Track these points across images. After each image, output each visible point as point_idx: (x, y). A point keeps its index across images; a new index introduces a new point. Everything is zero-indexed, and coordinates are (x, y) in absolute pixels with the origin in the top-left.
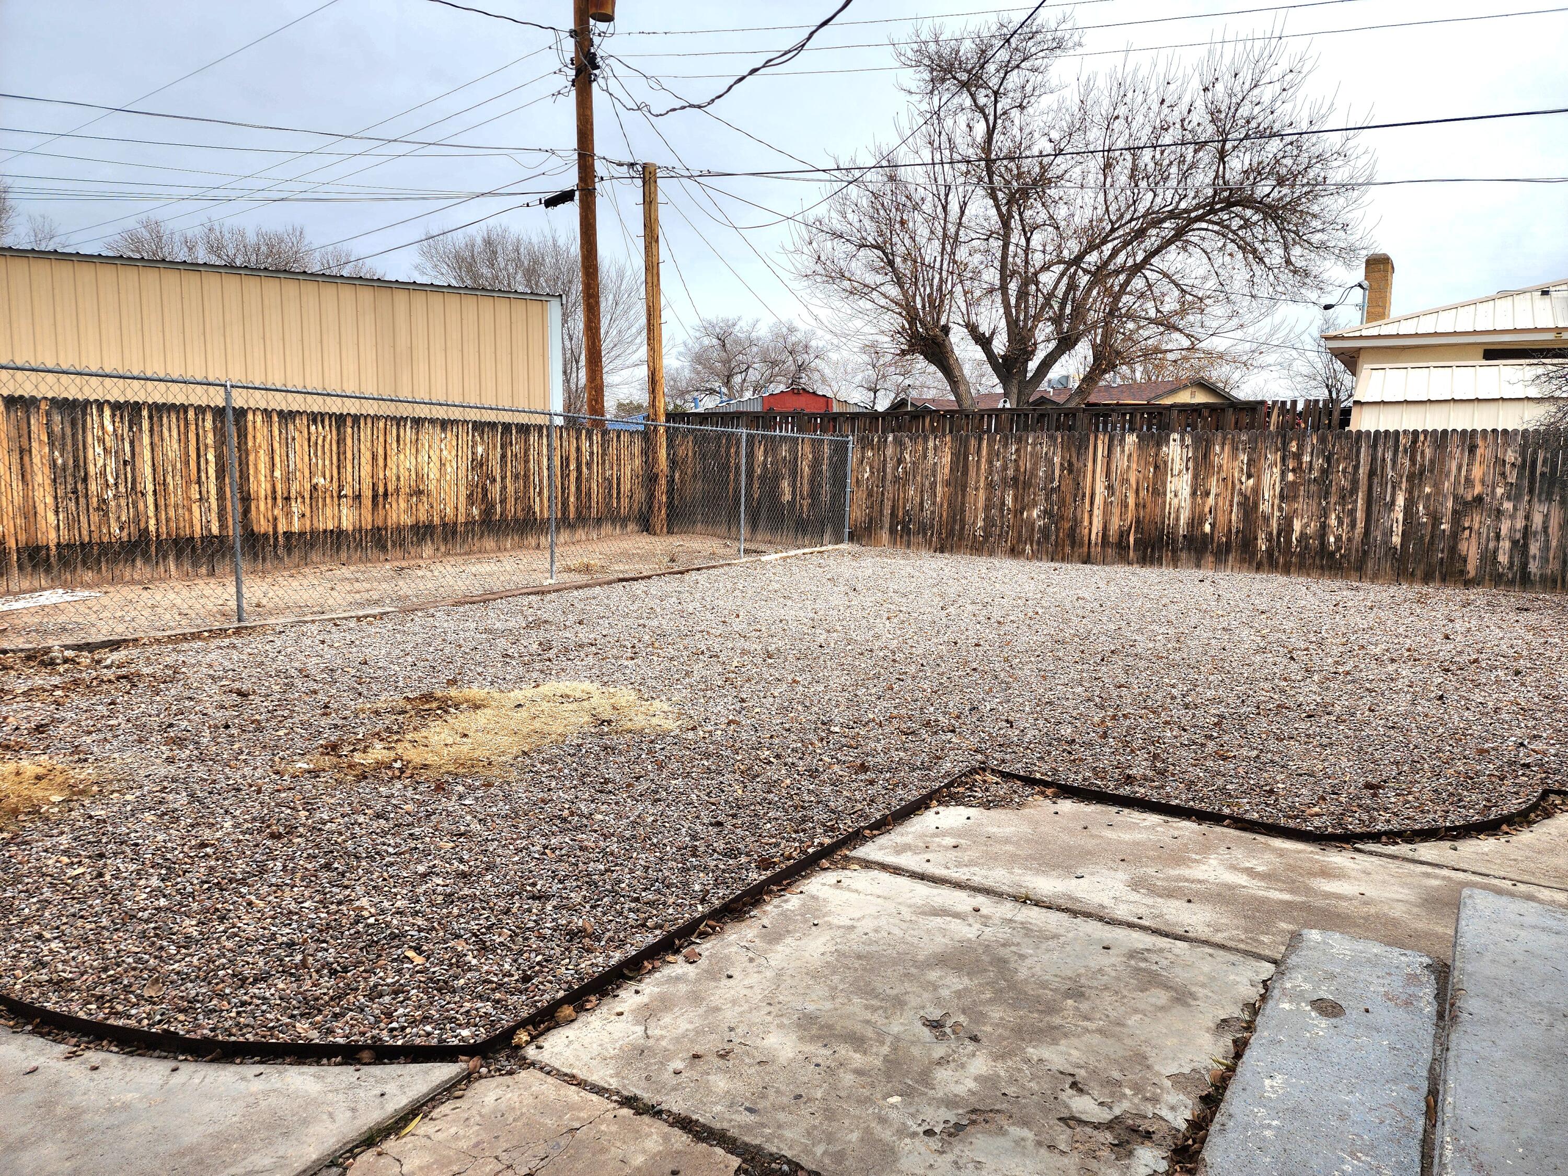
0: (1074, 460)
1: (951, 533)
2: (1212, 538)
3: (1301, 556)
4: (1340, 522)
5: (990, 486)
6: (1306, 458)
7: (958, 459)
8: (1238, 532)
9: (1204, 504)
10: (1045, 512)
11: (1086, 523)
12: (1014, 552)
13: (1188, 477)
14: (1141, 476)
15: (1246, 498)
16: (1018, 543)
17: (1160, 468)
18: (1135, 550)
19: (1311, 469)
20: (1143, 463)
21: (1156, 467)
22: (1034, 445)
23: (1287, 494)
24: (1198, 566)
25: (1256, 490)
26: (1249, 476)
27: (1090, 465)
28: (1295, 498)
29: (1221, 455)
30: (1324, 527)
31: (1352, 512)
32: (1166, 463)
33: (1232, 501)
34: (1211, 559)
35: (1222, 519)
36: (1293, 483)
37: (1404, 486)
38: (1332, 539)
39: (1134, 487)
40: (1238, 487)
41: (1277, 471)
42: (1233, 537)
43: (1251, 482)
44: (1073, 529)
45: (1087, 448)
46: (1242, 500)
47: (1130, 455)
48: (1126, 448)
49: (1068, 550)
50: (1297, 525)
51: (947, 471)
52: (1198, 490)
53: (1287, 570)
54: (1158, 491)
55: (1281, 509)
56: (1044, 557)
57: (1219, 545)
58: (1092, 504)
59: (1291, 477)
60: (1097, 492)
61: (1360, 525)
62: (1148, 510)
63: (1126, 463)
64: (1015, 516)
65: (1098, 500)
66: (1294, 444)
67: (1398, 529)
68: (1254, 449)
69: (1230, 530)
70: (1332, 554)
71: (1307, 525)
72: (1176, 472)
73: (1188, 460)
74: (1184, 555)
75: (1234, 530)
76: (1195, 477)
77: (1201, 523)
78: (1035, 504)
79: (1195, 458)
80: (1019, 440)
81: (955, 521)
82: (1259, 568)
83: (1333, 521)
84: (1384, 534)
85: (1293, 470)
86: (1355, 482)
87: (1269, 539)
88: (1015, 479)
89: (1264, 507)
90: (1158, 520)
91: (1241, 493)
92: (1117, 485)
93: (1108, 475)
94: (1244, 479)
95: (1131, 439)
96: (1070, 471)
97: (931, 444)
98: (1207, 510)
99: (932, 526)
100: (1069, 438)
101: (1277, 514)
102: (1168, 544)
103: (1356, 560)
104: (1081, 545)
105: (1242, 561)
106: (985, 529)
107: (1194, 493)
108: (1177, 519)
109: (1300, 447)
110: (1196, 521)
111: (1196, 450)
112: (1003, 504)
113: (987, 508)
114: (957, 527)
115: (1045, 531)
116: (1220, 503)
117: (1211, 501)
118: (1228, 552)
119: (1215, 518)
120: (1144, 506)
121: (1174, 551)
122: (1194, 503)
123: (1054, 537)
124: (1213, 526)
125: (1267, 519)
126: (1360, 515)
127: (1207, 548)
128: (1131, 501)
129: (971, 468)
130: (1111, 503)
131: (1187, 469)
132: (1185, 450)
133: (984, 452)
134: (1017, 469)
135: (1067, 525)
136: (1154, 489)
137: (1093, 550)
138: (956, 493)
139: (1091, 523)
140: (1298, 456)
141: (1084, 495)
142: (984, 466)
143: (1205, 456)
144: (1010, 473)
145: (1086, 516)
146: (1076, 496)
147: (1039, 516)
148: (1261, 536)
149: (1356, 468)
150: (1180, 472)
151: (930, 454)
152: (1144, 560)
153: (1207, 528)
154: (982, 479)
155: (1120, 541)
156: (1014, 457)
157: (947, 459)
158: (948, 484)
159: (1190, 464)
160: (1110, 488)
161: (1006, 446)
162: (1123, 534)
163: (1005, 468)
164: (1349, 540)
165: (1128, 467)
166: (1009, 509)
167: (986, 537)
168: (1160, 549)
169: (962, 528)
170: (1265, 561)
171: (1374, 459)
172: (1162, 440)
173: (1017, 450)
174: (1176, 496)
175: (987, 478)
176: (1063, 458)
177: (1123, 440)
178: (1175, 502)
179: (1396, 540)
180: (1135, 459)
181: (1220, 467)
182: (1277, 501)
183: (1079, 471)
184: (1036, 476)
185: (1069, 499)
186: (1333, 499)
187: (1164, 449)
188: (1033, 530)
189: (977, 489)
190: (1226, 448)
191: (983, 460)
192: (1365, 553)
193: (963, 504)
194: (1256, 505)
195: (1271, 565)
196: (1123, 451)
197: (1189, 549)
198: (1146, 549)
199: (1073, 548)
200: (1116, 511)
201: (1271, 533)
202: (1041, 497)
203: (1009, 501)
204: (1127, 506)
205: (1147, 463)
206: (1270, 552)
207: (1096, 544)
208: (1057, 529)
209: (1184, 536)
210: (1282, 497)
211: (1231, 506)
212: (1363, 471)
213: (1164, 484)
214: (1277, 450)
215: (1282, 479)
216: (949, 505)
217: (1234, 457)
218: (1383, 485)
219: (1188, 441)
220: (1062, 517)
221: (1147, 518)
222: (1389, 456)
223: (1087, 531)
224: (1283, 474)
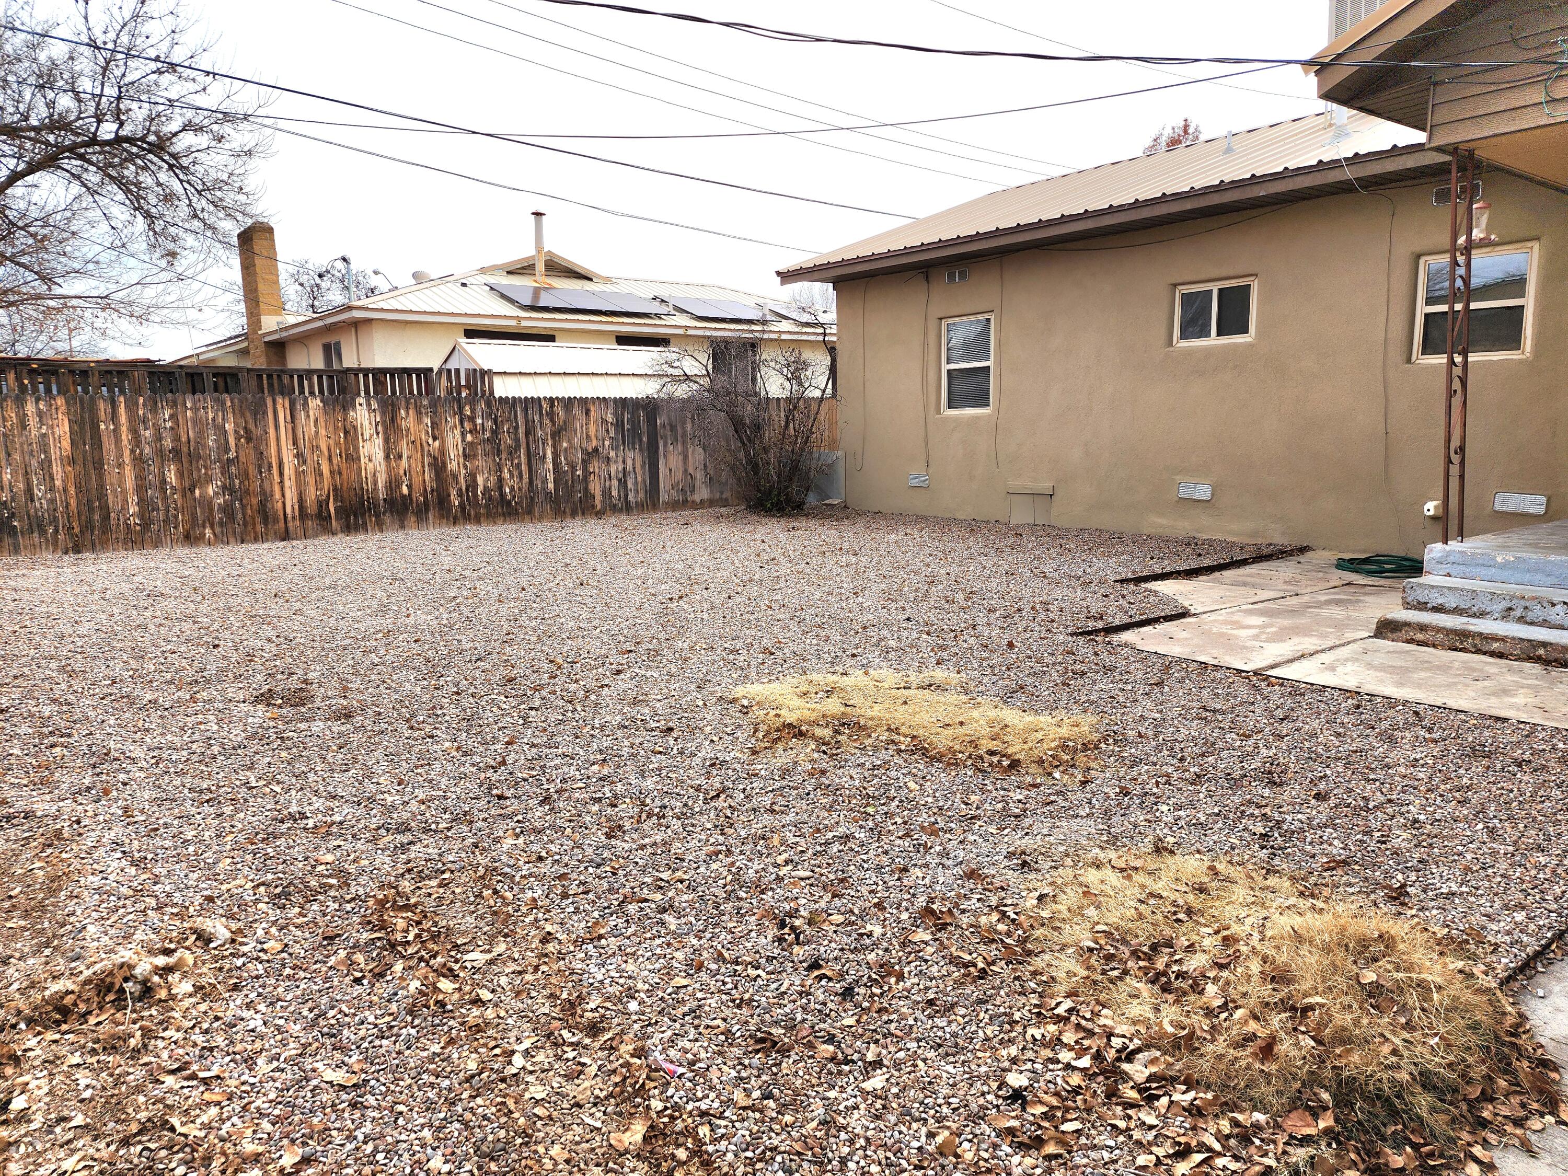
0: (251, 426)
1: (88, 526)
2: (411, 499)
3: (487, 506)
4: (512, 476)
5: (139, 461)
6: (479, 421)
7: (82, 429)
8: (432, 491)
9: (398, 466)
10: (224, 487)
11: (278, 495)
12: (190, 539)
13: (379, 441)
14: (331, 442)
15: (435, 459)
16: (193, 527)
17: (351, 433)
18: (337, 519)
19: (484, 430)
20: (331, 428)
21: (346, 432)
22: (195, 409)
23: (468, 455)
24: (403, 527)
25: (442, 450)
26: (435, 439)
27: (272, 431)
28: (475, 456)
29: (407, 420)
30: (500, 480)
31: (519, 465)
32: (355, 428)
33: (423, 462)
34: (413, 519)
35: (417, 481)
36: (471, 444)
37: (550, 442)
38: (507, 490)
39: (326, 453)
40: (426, 449)
41: (457, 432)
42: (429, 496)
43: (437, 443)
44: (263, 505)
45: (265, 413)
46: (432, 461)
47: (316, 421)
48: (311, 413)
49: (260, 528)
50: (480, 480)
51: (66, 444)
52: (390, 454)
53: (478, 521)
54: (352, 457)
55: (466, 467)
56: (231, 540)
57: (418, 505)
58: (281, 474)
59: (469, 437)
60: (285, 460)
61: (526, 476)
62: (345, 476)
63: (313, 429)
64: (184, 496)
65: (288, 471)
66: (467, 408)
67: (551, 477)
68: (435, 413)
69: (425, 490)
70: (509, 502)
71: (488, 479)
72: (367, 436)
73: (377, 424)
74: (387, 519)
75: (429, 490)
76: (387, 440)
77: (399, 485)
78: (209, 480)
79: (384, 423)
80: (174, 404)
81: (91, 510)
82: (455, 522)
83: (506, 475)
84: (542, 482)
85: (471, 432)
86: (517, 440)
87: (460, 495)
88: (176, 452)
89: (452, 466)
90: (357, 486)
91: (429, 454)
92: (307, 452)
93: (295, 443)
94: (430, 441)
95: (315, 404)
96: (249, 439)
97: (30, 408)
98: (402, 472)
99: (55, 519)
100: (241, 402)
101: (463, 471)
102: (370, 509)
103: (527, 506)
104: (276, 520)
105: (441, 517)
106: (141, 515)
107: (387, 457)
108: (375, 483)
109: (473, 411)
110: (393, 484)
111: (383, 414)
112: (164, 482)
113: (141, 489)
114: (97, 517)
115: (227, 510)
116: (413, 465)
117: (404, 462)
118: (427, 510)
119: (410, 480)
120: (340, 473)
121: (377, 515)
122: (389, 469)
123: (240, 516)
124: (410, 487)
125: (455, 477)
126: (524, 467)
127: (407, 509)
128: (325, 469)
129: (105, 439)
130: (303, 472)
131: (378, 434)
132: (372, 415)
133: (123, 419)
134: (176, 439)
135: (255, 501)
136: (347, 455)
137: (290, 524)
138: (87, 474)
139: (283, 495)
140: (472, 419)
141: (270, 466)
142: (125, 436)
143: (393, 420)
144: (168, 443)
145: (277, 489)
146: (260, 467)
147: (216, 493)
148: (454, 493)
149: (517, 428)
150: (371, 436)
151: (33, 421)
152: (348, 529)
153: (405, 490)
154: (127, 453)
155: (320, 512)
156: (169, 424)
157: (63, 428)
158: (72, 461)
159: (380, 428)
160: (299, 456)
161: (154, 410)
162: (322, 505)
163: (159, 438)
164: (520, 489)
165: (317, 433)
166: (172, 487)
167: (146, 525)
168: (363, 515)
169: (106, 518)
170: (459, 514)
171: (527, 421)
172: (347, 405)
173: (172, 416)
174: (370, 460)
175: (133, 452)
176: (236, 424)
177: (305, 404)
178: (370, 466)
179: (551, 486)
180: (323, 424)
181: (408, 430)
182: (461, 460)
183: (259, 439)
184: (205, 446)
185: (252, 471)
186: (504, 455)
187: (352, 413)
188: (211, 510)
189: (120, 466)
190: (411, 412)
191: (124, 429)
192: (532, 499)
193: (102, 486)
194: (444, 464)
195: (465, 518)
196: (308, 416)
197: (392, 512)
198: (348, 517)
199: (266, 525)
200: (311, 480)
201: (461, 490)
202: (217, 469)
203: (172, 477)
204: (321, 475)
205: (336, 428)
206: (462, 505)
207: (293, 518)
208: (243, 507)
209: (385, 500)
210: (465, 456)
211: (423, 467)
212: (522, 430)
213: (357, 449)
214: (455, 414)
215: (463, 440)
216: (79, 489)
217: (419, 420)
218: (536, 442)
219: (375, 405)
220: (247, 492)
221: (345, 485)
222: (536, 418)
223: (280, 504)
224: (463, 435)
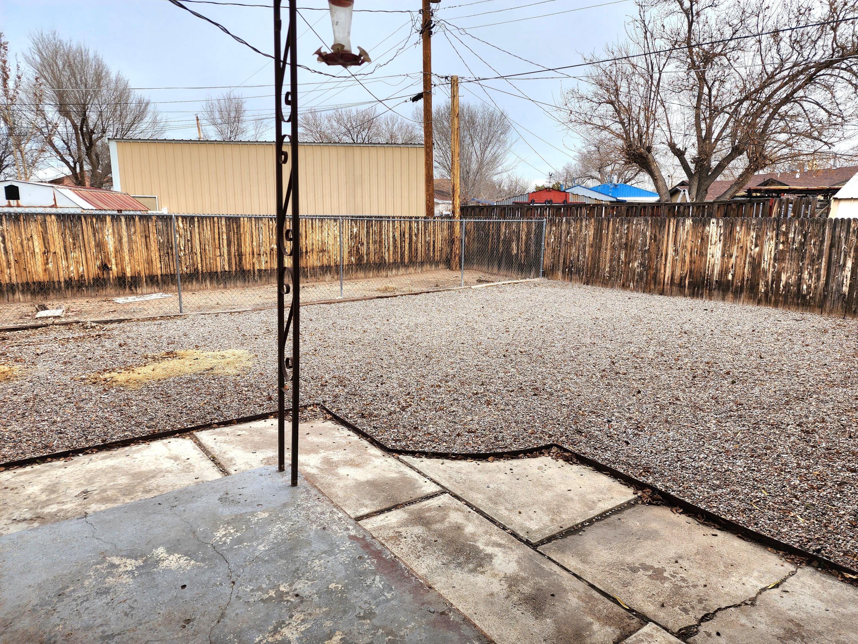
0: (657, 234)
1: (592, 274)
2: (733, 283)
3: (785, 296)
4: (810, 276)
5: (613, 248)
6: (791, 235)
7: (597, 232)
8: (748, 280)
9: (728, 262)
10: (641, 264)
11: (662, 271)
12: (624, 286)
13: (720, 245)
14: (693, 244)
15: (754, 259)
16: (626, 281)
17: (704, 240)
18: (688, 288)
19: (794, 241)
20: (695, 237)
21: (702, 239)
22: (637, 225)
23: (779, 257)
24: (723, 299)
25: (760, 254)
26: (756, 246)
27: (666, 237)
28: (783, 260)
29: (740, 232)
30: (800, 279)
31: (818, 270)
32: (708, 237)
33: (745, 261)
34: (731, 295)
35: (739, 272)
36: (782, 251)
37: (852, 255)
38: (805, 287)
39: (690, 251)
40: (749, 252)
41: (773, 243)
42: (745, 283)
43: (757, 249)
44: (655, 275)
45: (664, 227)
46: (751, 260)
47: (688, 232)
48: (686, 228)
49: (652, 287)
50: (784, 277)
51: (591, 239)
52: (726, 254)
53: (776, 305)
54: (702, 254)
55: (774, 267)
56: (640, 290)
57: (736, 288)
58: (666, 260)
59: (781, 247)
60: (669, 253)
61: (823, 279)
62: (696, 265)
63: (685, 237)
64: (625, 266)
65: (670, 258)
66: (784, 226)
67: (847, 282)
68: (759, 229)
69: (743, 279)
70: (805, 296)
71: (789, 278)
72: (713, 242)
73: (720, 236)
74: (715, 293)
75: (746, 279)
76: (724, 245)
77: (727, 274)
78: (636, 260)
79: (725, 234)
80: (629, 222)
81: (595, 267)
82: (759, 303)
83: (806, 276)
84: (838, 285)
85: (783, 243)
86: (821, 252)
87: (767, 285)
88: (626, 244)
89: (764, 265)
90: (702, 271)
91: (751, 256)
92: (680, 249)
93: (675, 243)
94: (753, 247)
95: (689, 222)
96: (655, 241)
97: (584, 223)
98: (730, 266)
99: (583, 270)
100: (655, 221)
101: (772, 270)
102: (707, 285)
103: (820, 301)
104: (659, 284)
105: (750, 298)
106: (609, 272)
107: (723, 256)
108: (713, 271)
109: (788, 228)
110: (724, 272)
111: (725, 229)
112: (619, 258)
113: (611, 261)
114: (596, 271)
115: (641, 275)
116: (738, 262)
117: (733, 260)
118: (741, 291)
119: (735, 271)
120: (694, 262)
121: (710, 290)
122: (723, 261)
123: (645, 279)
124: (733, 276)
125: (765, 273)
126: (823, 272)
127: (729, 289)
128: (687, 259)
129: (603, 237)
130: (677, 260)
131: (720, 241)
132: (719, 229)
133: (611, 228)
134: (627, 239)
135: (652, 272)
136: (700, 252)
137: (665, 287)
138: (596, 252)
139: (665, 271)
140: (786, 234)
141: (662, 255)
142: (610, 236)
143: (731, 233)
144: (624, 241)
145: (663, 267)
146: (657, 255)
147: (638, 266)
148: (762, 283)
149: (822, 242)
150: (716, 242)
151: (584, 229)
152: (694, 294)
153: (730, 277)
154: (609, 244)
155: (681, 283)
156: (626, 232)
157: (591, 232)
158: (592, 246)
159: (722, 238)
160: (676, 251)
161: (622, 225)
162: (682, 279)
163: (621, 238)
164: (816, 288)
165: (687, 239)
166: (622, 262)
167: (610, 277)
168: (703, 288)
169: (598, 272)
170: (763, 299)
171: (833, 237)
172: (705, 223)
173: (628, 228)
174: (713, 257)
175: (611, 243)
176: (651, 233)
177: (684, 222)
178: (712, 260)
179: (845, 289)
180: (691, 234)
181: (739, 240)
182: (772, 262)
183: (660, 240)
184: (637, 243)
185: (654, 256)
186: (806, 262)
187: (707, 228)
188: (634, 274)
189: (606, 249)
190: (743, 228)
191: (610, 233)
192: (825, 297)
193: (599, 258)
194: (760, 264)
195: (766, 301)
196: (684, 229)
197: (719, 290)
198: (694, 288)
199: (655, 285)
200: (679, 264)
201: (768, 282)
202: (639, 255)
203: (623, 256)
204: (685, 262)
205: (697, 237)
206: (766, 293)
207: (667, 284)
208: (647, 274)
209: (716, 281)
210: (775, 260)
211: (745, 264)
212: (827, 244)
213: (706, 249)
214: (774, 230)
215: (776, 249)
216: (592, 258)
217: (748, 234)
218: (839, 254)
219: (721, 223)
220: (650, 267)
221: (696, 269)
222: (843, 235)
223: (663, 276)
224: (777, 244)
